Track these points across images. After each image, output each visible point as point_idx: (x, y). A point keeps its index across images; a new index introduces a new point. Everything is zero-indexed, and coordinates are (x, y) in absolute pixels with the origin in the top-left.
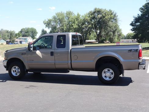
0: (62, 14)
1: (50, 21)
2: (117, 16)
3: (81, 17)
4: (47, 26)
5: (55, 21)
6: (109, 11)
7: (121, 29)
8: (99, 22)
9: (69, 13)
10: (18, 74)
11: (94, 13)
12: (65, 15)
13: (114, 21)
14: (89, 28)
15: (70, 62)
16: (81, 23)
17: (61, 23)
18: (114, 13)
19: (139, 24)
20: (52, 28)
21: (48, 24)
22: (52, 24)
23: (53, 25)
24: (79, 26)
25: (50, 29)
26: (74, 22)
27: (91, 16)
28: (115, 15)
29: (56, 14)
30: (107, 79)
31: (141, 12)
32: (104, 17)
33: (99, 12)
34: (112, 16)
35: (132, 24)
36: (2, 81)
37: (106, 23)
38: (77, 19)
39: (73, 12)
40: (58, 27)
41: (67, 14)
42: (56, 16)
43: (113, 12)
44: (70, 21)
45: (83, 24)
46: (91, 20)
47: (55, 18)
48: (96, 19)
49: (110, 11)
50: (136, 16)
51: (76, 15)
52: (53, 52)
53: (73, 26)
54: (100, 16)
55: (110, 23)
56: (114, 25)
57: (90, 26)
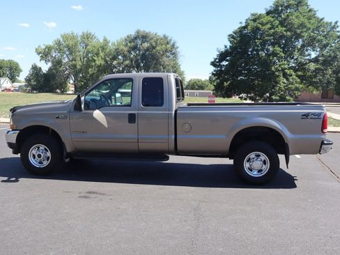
0: (73, 37)
1: (49, 49)
2: (178, 47)
3: (110, 44)
4: (42, 58)
5: (60, 50)
6: (162, 36)
7: (183, 72)
8: (144, 57)
9: (87, 37)
10: (46, 163)
11: (136, 38)
12: (79, 39)
13: (171, 57)
14: (126, 66)
15: (173, 137)
16: (111, 57)
17: (71, 54)
18: (172, 42)
19: (227, 63)
20: (53, 62)
21: (45, 54)
22: (54, 56)
23: (55, 58)
24: (106, 61)
25: (50, 64)
26: (97, 54)
27: (129, 44)
28: (173, 45)
29: (62, 36)
30: (255, 174)
31: (230, 42)
32: (154, 48)
33: (145, 37)
34: (168, 46)
35: (213, 64)
36: (6, 178)
37: (157, 60)
38: (103, 49)
39: (96, 35)
40: (64, 62)
41: (83, 37)
42: (61, 40)
43: (171, 40)
44: (88, 52)
45: (114, 58)
46: (129, 52)
47: (59, 43)
48: (139, 50)
49: (165, 37)
50: (223, 49)
51: (101, 40)
52: (134, 115)
53: (95, 61)
54: (146, 45)
55: (165, 59)
56: (172, 63)
57: (127, 62)
